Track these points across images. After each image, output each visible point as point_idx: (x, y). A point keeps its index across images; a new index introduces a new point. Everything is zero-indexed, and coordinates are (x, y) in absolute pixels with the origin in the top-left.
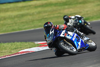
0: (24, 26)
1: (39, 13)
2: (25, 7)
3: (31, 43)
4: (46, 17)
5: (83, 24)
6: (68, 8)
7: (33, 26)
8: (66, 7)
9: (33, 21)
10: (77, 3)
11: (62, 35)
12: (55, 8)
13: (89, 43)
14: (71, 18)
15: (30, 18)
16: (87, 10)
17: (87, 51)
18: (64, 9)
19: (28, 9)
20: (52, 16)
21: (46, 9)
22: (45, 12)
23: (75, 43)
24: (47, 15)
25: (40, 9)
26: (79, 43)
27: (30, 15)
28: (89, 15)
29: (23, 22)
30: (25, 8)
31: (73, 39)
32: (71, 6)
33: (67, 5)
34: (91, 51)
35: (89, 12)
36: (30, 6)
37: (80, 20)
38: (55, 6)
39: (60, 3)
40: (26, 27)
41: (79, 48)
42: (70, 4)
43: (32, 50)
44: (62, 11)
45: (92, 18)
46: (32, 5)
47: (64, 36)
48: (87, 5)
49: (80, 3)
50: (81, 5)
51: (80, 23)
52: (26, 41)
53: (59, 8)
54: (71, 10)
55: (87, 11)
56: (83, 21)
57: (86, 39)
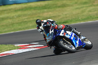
0: (4, 29)
1: (19, 16)
2: (5, 10)
3: (11, 46)
4: (26, 20)
6: (47, 12)
7: (13, 29)
8: (45, 10)
9: (13, 24)
10: (56, 7)
12: (34, 12)
13: (86, 42)
14: (43, 22)
15: (10, 21)
16: (66, 13)
18: (44, 12)
19: (8, 13)
20: (31, 19)
21: (26, 12)
22: (25, 15)
23: (74, 41)
24: (27, 19)
25: (19, 13)
26: (77, 42)
27: (11, 19)
28: (68, 18)
29: (3, 26)
30: (5, 12)
31: (72, 38)
32: (50, 10)
33: (46, 8)
35: (68, 16)
36: (10, 10)
38: (35, 10)
39: (40, 7)
40: (6, 30)
42: (49, 8)
43: (12, 53)
44: (41, 15)
45: (71, 21)
46: (12, 9)
47: (63, 35)
49: (59, 7)
50: (60, 9)
52: (6, 44)
53: (39, 11)
54: (50, 13)
55: (66, 15)
57: (82, 38)
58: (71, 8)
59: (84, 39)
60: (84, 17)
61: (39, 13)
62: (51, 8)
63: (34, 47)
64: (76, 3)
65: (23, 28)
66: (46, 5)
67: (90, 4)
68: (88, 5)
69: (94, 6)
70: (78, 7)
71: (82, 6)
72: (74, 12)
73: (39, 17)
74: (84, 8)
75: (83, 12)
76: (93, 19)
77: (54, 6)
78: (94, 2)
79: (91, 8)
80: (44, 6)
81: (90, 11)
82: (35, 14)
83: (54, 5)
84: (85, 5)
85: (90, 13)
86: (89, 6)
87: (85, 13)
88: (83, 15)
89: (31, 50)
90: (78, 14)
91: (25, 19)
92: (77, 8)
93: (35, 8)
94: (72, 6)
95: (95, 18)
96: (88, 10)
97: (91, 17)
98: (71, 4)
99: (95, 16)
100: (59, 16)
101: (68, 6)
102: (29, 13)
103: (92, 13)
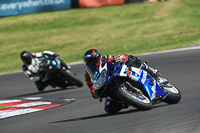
4: (15, 51)
5: (59, 67)
6: (58, 34)
8: (55, 31)
10: (76, 24)
11: (122, 74)
12: (32, 34)
14: (35, 57)
16: (96, 36)
17: (163, 103)
18: (50, 35)
21: (14, 35)
22: (12, 41)
23: (146, 88)
24: (17, 48)
26: (153, 89)
31: (143, 81)
32: (64, 30)
33: (55, 27)
34: (170, 103)
37: (53, 59)
38: (33, 30)
39: (42, 24)
41: (153, 97)
42: (61, 26)
44: (45, 40)
47: (126, 75)
48: (95, 27)
49: (82, 24)
50: (84, 28)
51: (54, 66)
53: (41, 33)
54: (64, 37)
55: (96, 39)
56: (59, 62)
57: (162, 81)
58: (107, 25)
59: (165, 83)
60: (134, 45)
61: (42, 37)
62: (66, 27)
63: (32, 107)
64: (117, 16)
65: (10, 68)
66: (55, 19)
67: (147, 18)
68: (140, 20)
69: (154, 21)
70: (120, 23)
71: (130, 21)
72: (114, 35)
73: (42, 44)
74: (134, 26)
75: (131, 33)
76: (151, 48)
77: (73, 22)
78: (153, 14)
79: (149, 25)
80: (52, 23)
81: (146, 32)
82: (34, 39)
83: (71, 19)
84: (135, 21)
85: (146, 36)
86: (144, 22)
87: (136, 37)
88: (131, 41)
89: (25, 111)
90: (122, 38)
91: (13, 49)
92: (119, 27)
93: (34, 26)
94: (109, 21)
95: (157, 46)
96: (141, 29)
97: (147, 43)
98: (107, 17)
99: (157, 42)
100: (82, 42)
101: (102, 21)
102: (21, 37)
103: (150, 35)
